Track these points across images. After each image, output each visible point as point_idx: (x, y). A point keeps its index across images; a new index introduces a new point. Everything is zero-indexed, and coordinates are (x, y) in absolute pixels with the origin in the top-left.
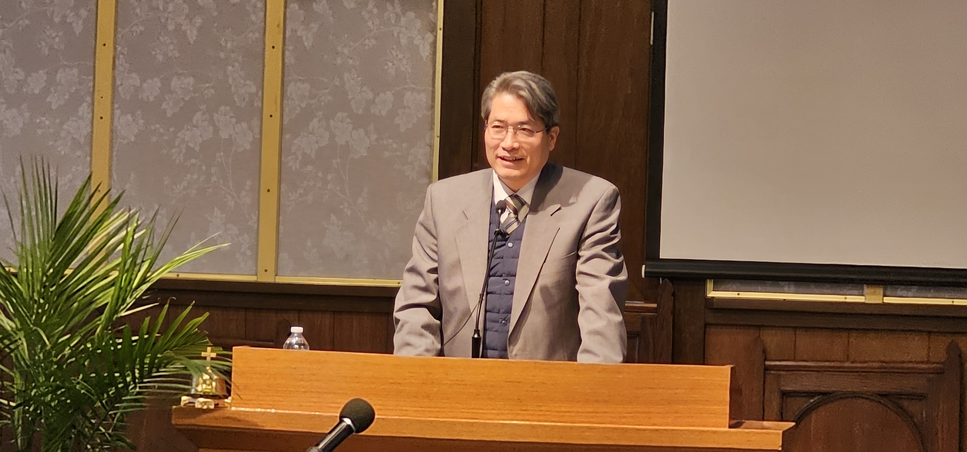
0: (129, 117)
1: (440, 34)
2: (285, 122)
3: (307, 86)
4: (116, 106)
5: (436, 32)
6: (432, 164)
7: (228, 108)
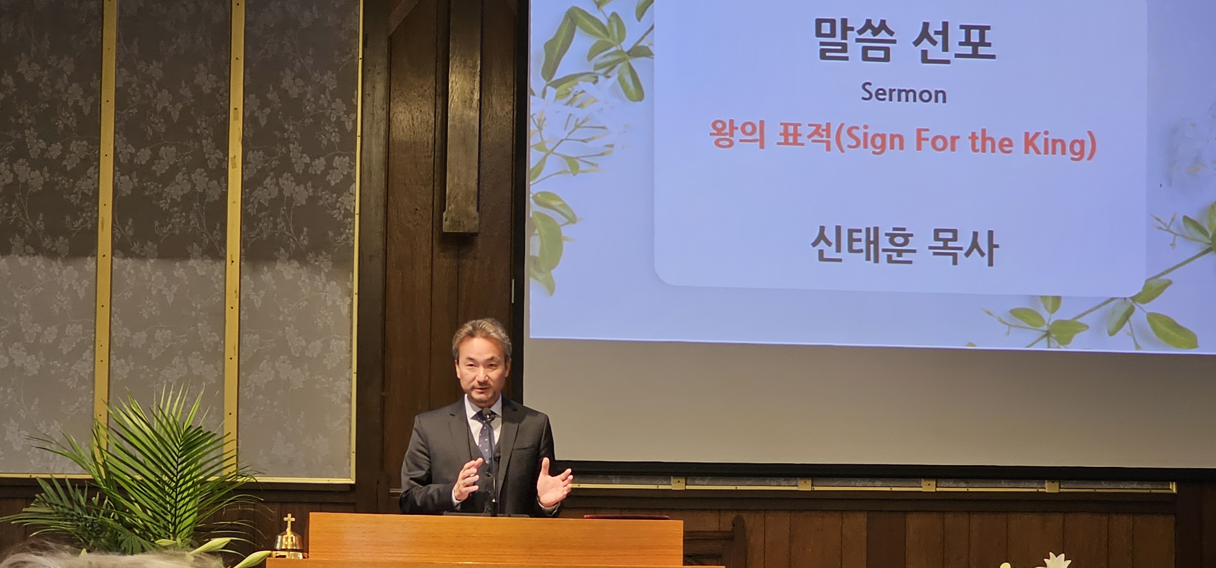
0: (122, 360)
1: (356, 298)
2: (241, 364)
3: (257, 336)
4: (112, 352)
5: (353, 296)
6: (351, 393)
7: (199, 353)
